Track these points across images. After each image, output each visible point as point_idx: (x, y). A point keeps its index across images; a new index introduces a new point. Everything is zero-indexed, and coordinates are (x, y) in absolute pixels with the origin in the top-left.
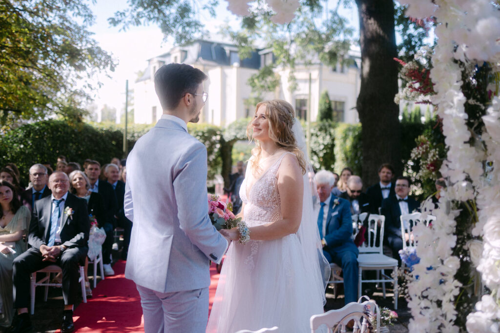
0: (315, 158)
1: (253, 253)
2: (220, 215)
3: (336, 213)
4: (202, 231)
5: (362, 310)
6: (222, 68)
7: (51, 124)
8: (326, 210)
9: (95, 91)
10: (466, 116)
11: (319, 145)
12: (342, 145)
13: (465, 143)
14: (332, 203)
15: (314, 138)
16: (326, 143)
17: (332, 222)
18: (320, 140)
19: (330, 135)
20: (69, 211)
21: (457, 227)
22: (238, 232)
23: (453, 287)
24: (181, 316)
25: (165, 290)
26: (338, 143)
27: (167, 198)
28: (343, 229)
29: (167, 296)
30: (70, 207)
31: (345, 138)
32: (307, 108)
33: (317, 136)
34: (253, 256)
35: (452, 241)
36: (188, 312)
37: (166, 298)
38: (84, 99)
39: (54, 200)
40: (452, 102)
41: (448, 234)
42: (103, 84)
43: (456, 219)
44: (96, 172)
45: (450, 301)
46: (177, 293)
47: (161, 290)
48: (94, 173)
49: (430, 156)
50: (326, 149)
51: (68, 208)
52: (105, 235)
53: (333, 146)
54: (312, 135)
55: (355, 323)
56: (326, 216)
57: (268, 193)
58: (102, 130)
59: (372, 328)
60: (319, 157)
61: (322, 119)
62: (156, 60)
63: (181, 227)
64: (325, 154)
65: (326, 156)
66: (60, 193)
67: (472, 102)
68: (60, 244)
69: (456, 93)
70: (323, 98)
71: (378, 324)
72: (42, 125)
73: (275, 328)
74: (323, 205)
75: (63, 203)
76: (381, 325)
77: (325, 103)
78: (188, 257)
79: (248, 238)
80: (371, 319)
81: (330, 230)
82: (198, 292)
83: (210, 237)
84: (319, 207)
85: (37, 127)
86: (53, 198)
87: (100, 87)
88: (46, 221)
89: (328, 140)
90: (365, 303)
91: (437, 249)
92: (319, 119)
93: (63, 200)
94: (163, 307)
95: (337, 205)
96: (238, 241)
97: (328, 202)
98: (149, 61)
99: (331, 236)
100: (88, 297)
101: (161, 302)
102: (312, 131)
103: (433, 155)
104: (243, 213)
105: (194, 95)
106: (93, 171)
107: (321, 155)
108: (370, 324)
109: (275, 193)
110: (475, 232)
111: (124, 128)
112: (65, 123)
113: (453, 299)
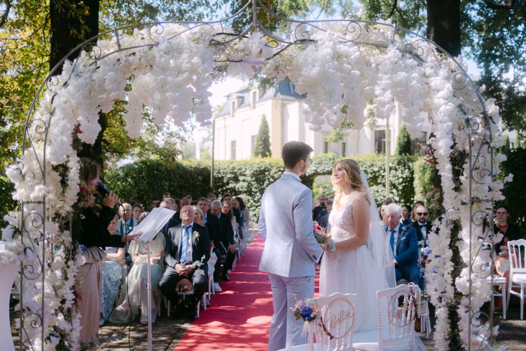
0: (394, 191)
1: (338, 258)
2: (319, 233)
3: (404, 238)
4: (309, 240)
5: (409, 290)
6: (299, 102)
7: (148, 163)
8: (396, 235)
9: (189, 133)
10: (452, 176)
11: (398, 178)
12: (420, 178)
13: (453, 189)
14: (401, 230)
15: (393, 172)
16: (404, 176)
17: (402, 245)
18: (399, 173)
19: (409, 169)
20: (197, 234)
21: (451, 234)
22: (328, 245)
23: (450, 266)
24: (299, 292)
25: (290, 275)
26: (416, 176)
27: (290, 221)
28: (410, 250)
29: (291, 280)
30: (197, 231)
31: (424, 171)
32: (386, 140)
33: (396, 170)
34: (338, 260)
35: (448, 241)
36: (303, 290)
37: (289, 282)
38: (178, 141)
39: (184, 226)
40: (445, 168)
41: (447, 238)
42: (195, 127)
43: (451, 230)
44: (205, 207)
45: (449, 273)
46: (296, 278)
47: (287, 276)
48: (203, 208)
49: (436, 196)
50: (405, 183)
51: (195, 232)
52: (217, 258)
53: (412, 179)
54: (391, 169)
55: (405, 298)
56: (396, 241)
57: (347, 219)
58: (191, 167)
59: (416, 301)
60: (398, 190)
61: (400, 153)
62: (235, 96)
63: (297, 237)
64: (404, 187)
65: (406, 189)
66: (188, 220)
67: (457, 168)
68: (191, 263)
69: (446, 164)
70: (402, 132)
71: (420, 299)
72: (139, 164)
73: (355, 294)
74: (393, 232)
75: (190, 230)
76: (422, 300)
77: (404, 136)
78: (302, 257)
79: (334, 249)
80: (415, 296)
81: (399, 251)
82: (308, 278)
83: (313, 244)
84: (390, 233)
85: (136, 167)
86: (183, 225)
87: (193, 129)
88: (178, 243)
89: (407, 173)
90: (411, 285)
91: (441, 246)
92: (397, 152)
93: (191, 226)
94: (287, 288)
95: (405, 231)
96: (328, 251)
97: (397, 229)
98: (228, 96)
99: (401, 256)
100: (207, 306)
101: (285, 285)
102: (391, 165)
103: (437, 195)
104: (331, 233)
105: (305, 161)
106: (202, 206)
107: (400, 187)
108: (414, 299)
109: (351, 219)
110: (459, 236)
111: (211, 164)
112: (161, 162)
113: (450, 272)
